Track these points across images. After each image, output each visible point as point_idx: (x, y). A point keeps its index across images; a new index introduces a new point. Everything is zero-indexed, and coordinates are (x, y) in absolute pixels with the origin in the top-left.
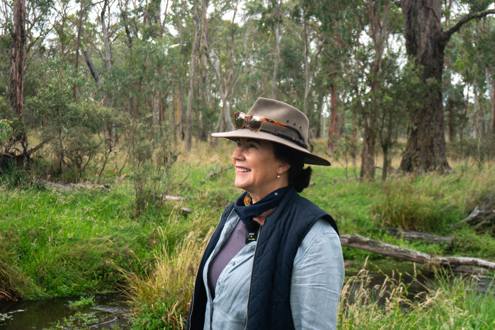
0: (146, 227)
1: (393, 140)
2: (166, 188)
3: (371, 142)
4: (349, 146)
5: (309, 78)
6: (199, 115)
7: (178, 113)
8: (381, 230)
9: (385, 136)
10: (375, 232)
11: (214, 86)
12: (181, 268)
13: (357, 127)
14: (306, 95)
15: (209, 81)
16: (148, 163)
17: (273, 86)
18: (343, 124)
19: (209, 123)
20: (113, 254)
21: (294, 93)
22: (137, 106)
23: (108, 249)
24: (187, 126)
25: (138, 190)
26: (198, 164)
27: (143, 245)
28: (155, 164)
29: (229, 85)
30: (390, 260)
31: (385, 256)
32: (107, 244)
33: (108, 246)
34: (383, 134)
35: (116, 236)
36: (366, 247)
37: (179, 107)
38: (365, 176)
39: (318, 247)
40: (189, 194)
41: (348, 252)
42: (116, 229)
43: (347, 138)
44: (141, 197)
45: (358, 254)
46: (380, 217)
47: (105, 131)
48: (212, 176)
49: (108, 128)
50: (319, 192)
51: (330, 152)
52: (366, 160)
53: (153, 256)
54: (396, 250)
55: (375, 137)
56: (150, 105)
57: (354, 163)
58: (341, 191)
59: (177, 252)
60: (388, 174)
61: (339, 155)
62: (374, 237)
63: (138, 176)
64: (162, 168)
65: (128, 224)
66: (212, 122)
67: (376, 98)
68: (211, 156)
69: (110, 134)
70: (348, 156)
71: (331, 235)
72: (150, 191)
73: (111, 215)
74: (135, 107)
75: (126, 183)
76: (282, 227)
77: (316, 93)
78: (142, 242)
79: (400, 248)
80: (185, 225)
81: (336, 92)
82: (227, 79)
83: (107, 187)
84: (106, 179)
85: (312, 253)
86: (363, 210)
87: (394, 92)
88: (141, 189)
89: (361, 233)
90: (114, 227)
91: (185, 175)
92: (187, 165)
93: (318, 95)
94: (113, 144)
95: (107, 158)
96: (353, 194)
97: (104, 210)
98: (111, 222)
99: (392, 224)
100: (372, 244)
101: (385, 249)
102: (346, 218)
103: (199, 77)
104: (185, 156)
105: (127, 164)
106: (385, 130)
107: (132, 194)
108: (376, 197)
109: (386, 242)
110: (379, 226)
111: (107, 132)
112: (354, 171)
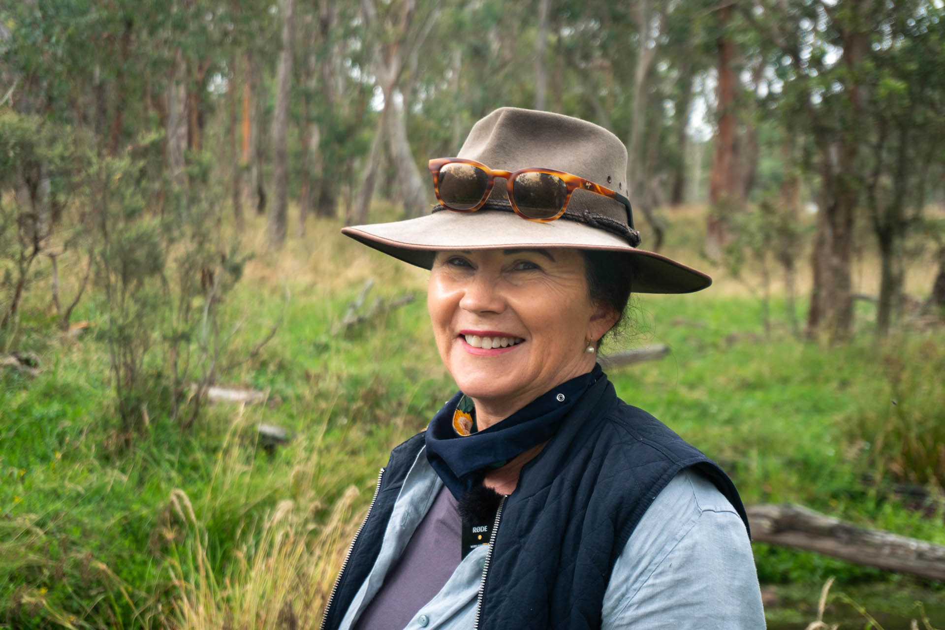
0: (147, 486)
1: (909, 212)
2: (210, 366)
3: (840, 219)
4: (774, 233)
5: (649, 18)
6: (310, 136)
7: (246, 131)
8: (872, 492)
9: (883, 202)
10: (855, 497)
11: (356, 45)
12: (258, 616)
13: (798, 172)
14: (640, 73)
15: (341, 31)
16: (151, 286)
17: (539, 45)
18: (754, 163)
19: (341, 161)
20: (46, 572)
21: (602, 68)
22: (119, 110)
23: (32, 557)
24: (274, 169)
25: (122, 373)
26: (309, 290)
27: (139, 542)
28: (175, 289)
29: (402, 42)
30: (901, 585)
31: (884, 573)
32: (27, 540)
33: (30, 547)
34: (879, 195)
35: (56, 516)
36: (828, 544)
37: (248, 111)
38: (823, 323)
39: (678, 556)
40: (280, 384)
41: (773, 559)
42: (55, 495)
43: (766, 208)
44: (133, 394)
45: (802, 567)
46: (872, 450)
47: (17, 189)
48: (350, 327)
49: (28, 181)
50: (680, 375)
51: (714, 250)
52: (826, 275)
53: (170, 579)
54: (920, 555)
55: (852, 203)
56: (159, 104)
57: (789, 284)
58: (749, 371)
59: (243, 563)
60: (893, 316)
61: (740, 260)
62: (853, 513)
63: (121, 329)
64: (197, 302)
65: (93, 477)
66: (352, 156)
67: (858, 83)
68: (347, 264)
69: (34, 196)
70: (771, 261)
71: (721, 518)
72: (159, 376)
73: (41, 450)
74: (111, 112)
75: (87, 351)
76: (565, 494)
77: (671, 67)
78: (134, 534)
79: (933, 549)
80: (270, 477)
81: (733, 63)
82: (395, 22)
83: (27, 362)
84: (24, 338)
85: (661, 573)
86: (816, 429)
87: (913, 66)
88: (131, 369)
89: (812, 502)
90: (48, 487)
91: (267, 323)
92: (273, 291)
93: (675, 74)
94: (44, 228)
95: (23, 272)
96: (785, 381)
97: (18, 434)
98: (38, 474)
99: (906, 475)
100: (845, 537)
101: (887, 551)
102: (763, 454)
103: (309, 18)
104: (269, 265)
105: (89, 288)
106: (886, 181)
107: (105, 384)
108: (855, 389)
109: (889, 530)
110: (867, 480)
111: (25, 193)
112: (790, 307)
